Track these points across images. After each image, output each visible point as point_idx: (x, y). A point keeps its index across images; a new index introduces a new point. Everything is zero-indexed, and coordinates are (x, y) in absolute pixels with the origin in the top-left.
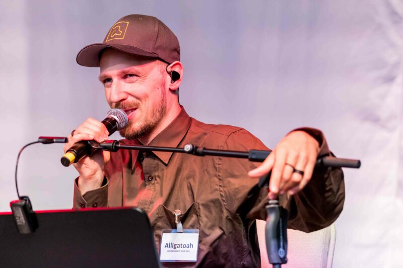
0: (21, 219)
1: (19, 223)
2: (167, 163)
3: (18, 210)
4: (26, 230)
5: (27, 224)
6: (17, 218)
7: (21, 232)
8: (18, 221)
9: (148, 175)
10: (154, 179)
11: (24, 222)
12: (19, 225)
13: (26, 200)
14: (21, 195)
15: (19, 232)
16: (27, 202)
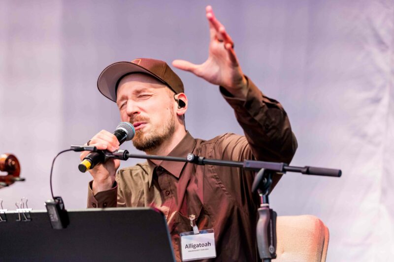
0: (55, 217)
1: (53, 220)
2: (178, 177)
3: (52, 208)
4: (58, 226)
5: (60, 222)
6: (51, 216)
7: (54, 228)
8: (52, 218)
9: (165, 191)
10: (171, 193)
11: (57, 219)
12: (53, 222)
13: (59, 200)
14: (55, 195)
15: (52, 227)
16: (61, 201)
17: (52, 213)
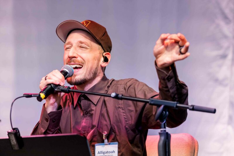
0: (14, 141)
1: (13, 144)
2: (96, 104)
3: (12, 136)
5: (17, 145)
6: (11, 141)
7: (14, 149)
10: (89, 113)
14: (14, 127)
16: (17, 131)
17: (12, 139)
